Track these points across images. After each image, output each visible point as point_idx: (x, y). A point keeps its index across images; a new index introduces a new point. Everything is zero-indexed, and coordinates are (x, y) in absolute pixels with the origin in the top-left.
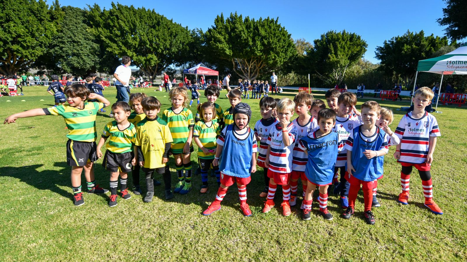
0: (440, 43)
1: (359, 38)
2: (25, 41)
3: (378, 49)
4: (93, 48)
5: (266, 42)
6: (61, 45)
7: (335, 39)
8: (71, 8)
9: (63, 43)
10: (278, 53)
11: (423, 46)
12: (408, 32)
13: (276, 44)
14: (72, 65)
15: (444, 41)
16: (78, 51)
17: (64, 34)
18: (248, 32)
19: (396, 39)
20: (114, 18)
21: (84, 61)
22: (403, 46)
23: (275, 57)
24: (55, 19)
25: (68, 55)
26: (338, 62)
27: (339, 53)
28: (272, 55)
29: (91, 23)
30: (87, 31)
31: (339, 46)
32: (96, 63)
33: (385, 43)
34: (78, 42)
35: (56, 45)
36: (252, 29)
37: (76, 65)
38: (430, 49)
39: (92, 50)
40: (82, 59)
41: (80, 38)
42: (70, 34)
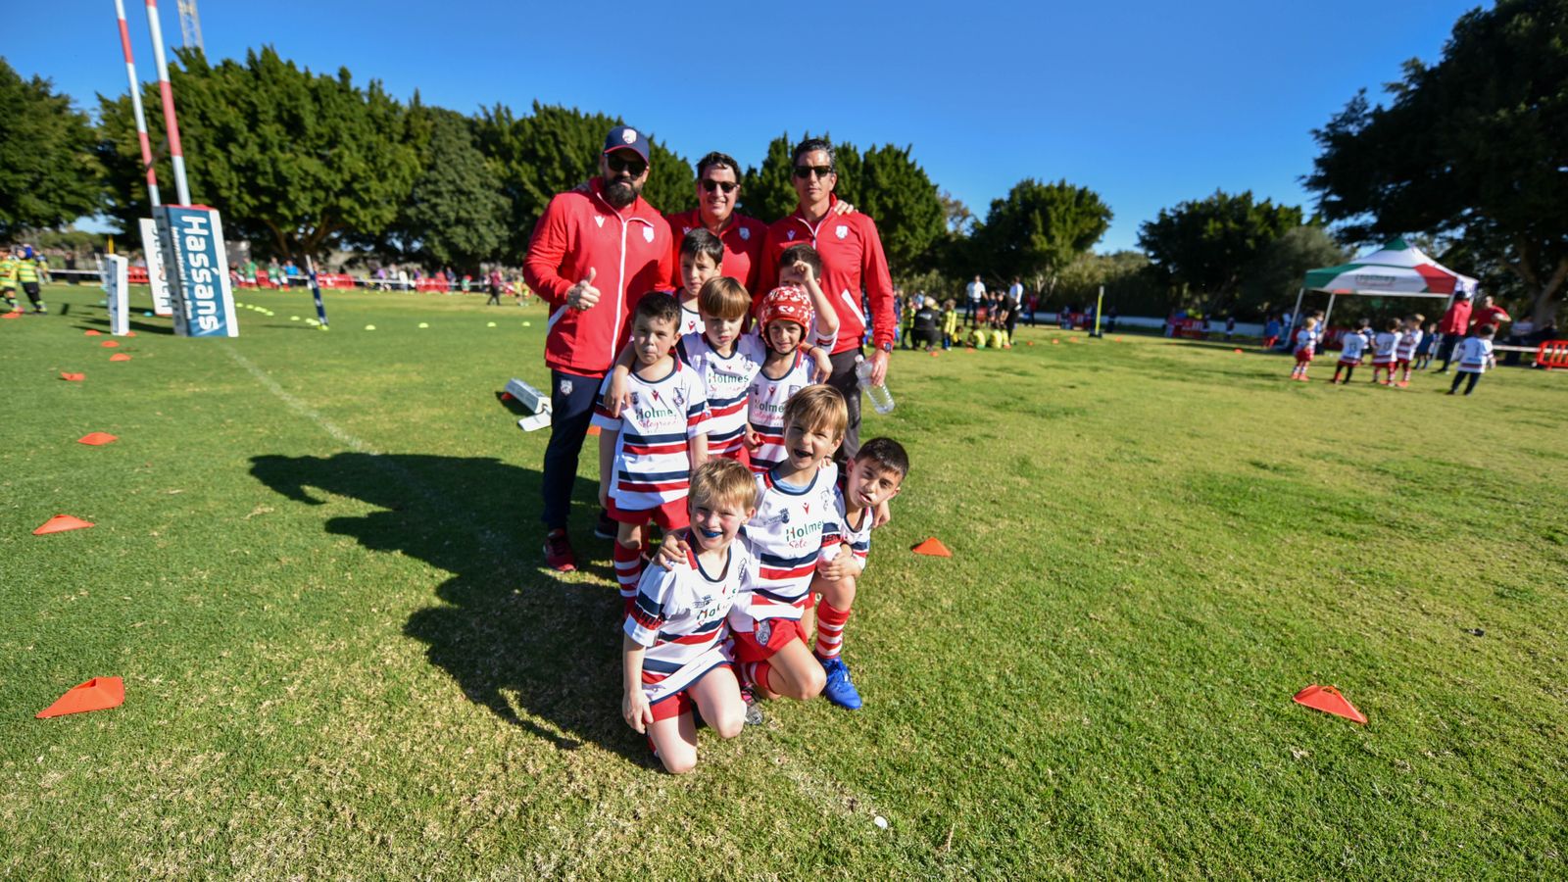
0: (1287, 220)
1: (1094, 198)
2: (367, 190)
3: (1144, 228)
4: (498, 207)
5: (890, 203)
6: (434, 200)
7: (1044, 200)
8: (441, 112)
9: (438, 194)
10: (912, 229)
11: (1252, 225)
12: (1218, 192)
13: (911, 208)
14: (456, 246)
15: (1295, 214)
16: (468, 212)
17: (440, 173)
18: (852, 179)
19: (1189, 206)
20: (548, 140)
21: (481, 237)
22: (1206, 223)
23: (906, 237)
24: (412, 137)
25: (447, 224)
26: (1053, 253)
27: (1053, 231)
28: (901, 232)
29: (493, 148)
30: (485, 168)
31: (1053, 215)
32: (501, 242)
33: (1162, 215)
34: (471, 193)
35: (423, 200)
36: (859, 174)
37: (463, 245)
38: (1266, 233)
39: (499, 213)
40: (477, 231)
41: (472, 183)
42: (451, 175)
